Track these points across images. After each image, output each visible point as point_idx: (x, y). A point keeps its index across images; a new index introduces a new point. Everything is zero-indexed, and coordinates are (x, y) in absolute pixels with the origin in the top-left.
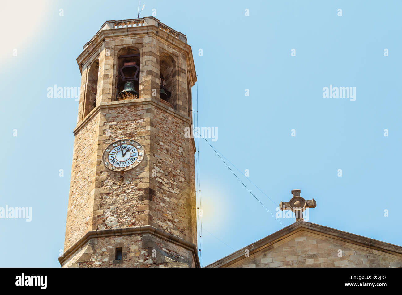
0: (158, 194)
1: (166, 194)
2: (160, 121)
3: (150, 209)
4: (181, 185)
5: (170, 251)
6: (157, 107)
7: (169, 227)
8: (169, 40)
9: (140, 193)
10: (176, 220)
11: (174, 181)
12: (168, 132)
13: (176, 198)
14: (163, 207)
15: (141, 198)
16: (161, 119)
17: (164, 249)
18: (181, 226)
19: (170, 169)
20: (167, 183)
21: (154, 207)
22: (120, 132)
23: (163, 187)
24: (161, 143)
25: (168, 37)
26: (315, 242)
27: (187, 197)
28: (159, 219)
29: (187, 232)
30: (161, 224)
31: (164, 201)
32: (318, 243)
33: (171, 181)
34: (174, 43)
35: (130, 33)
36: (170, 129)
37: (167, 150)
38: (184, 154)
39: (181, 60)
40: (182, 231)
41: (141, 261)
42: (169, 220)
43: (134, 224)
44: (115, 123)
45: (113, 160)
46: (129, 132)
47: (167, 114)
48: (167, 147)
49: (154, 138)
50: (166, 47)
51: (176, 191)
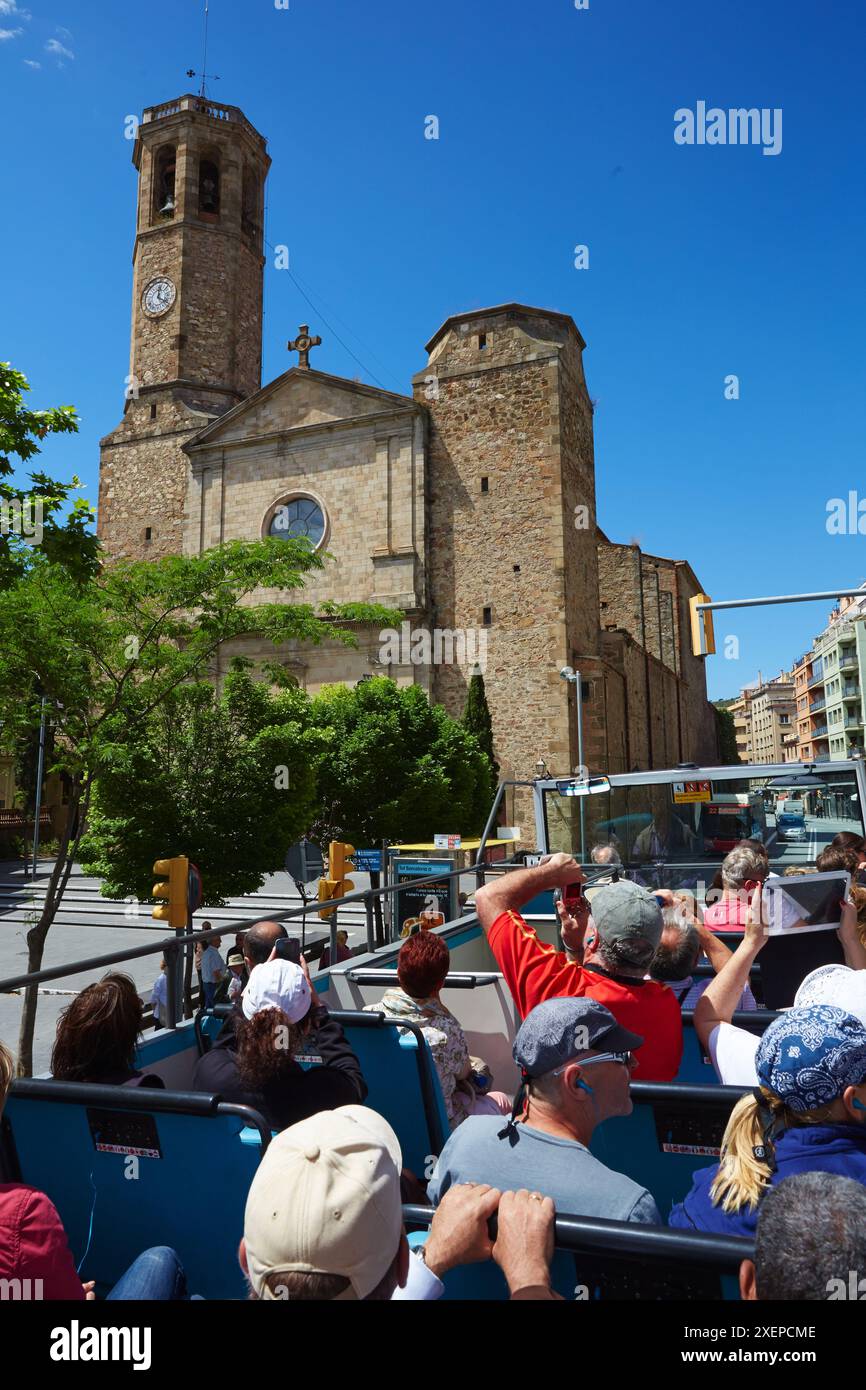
0: (191, 339)
1: (201, 336)
2: (195, 245)
3: (181, 359)
4: (222, 320)
5: (202, 401)
6: (192, 228)
7: (204, 374)
8: (211, 124)
9: (172, 341)
10: (214, 364)
11: (212, 318)
12: (206, 257)
13: (214, 338)
14: (196, 353)
15: (172, 348)
16: (197, 242)
17: (195, 402)
18: (220, 370)
19: (208, 304)
20: (203, 323)
21: (185, 356)
22: (156, 267)
23: (198, 329)
24: (197, 275)
25: (208, 121)
26: (308, 388)
27: (229, 333)
28: (192, 368)
29: (226, 375)
30: (193, 373)
31: (198, 346)
32: (312, 389)
33: (208, 320)
34: (217, 126)
35: (164, 125)
36: (210, 252)
37: (204, 281)
38: (228, 281)
39: (230, 146)
40: (220, 376)
41: (172, 417)
42: (205, 366)
43: (166, 378)
44: (151, 256)
45: (150, 304)
46: (164, 266)
47: (207, 234)
48: (205, 277)
49: (187, 271)
50: (208, 136)
51: (216, 329)
